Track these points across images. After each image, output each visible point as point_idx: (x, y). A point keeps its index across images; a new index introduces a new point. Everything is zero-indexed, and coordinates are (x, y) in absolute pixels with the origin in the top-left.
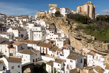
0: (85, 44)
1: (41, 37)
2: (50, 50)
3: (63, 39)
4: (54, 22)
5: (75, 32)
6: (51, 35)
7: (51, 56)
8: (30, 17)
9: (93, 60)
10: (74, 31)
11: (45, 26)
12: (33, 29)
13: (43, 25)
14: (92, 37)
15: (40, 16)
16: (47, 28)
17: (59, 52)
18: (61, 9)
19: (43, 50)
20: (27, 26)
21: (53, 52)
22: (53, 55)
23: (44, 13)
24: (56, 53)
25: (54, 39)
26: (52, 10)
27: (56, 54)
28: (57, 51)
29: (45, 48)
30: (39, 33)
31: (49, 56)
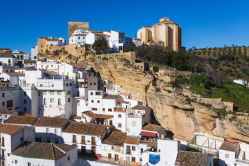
0: (206, 121)
1: (62, 107)
2: (103, 141)
3: (137, 111)
4: (93, 67)
5: (170, 92)
6: (93, 101)
7: (108, 160)
8: (16, 52)
9: (236, 163)
10: (166, 88)
11: (72, 76)
12: (41, 86)
13: (66, 74)
14: (226, 103)
15: (47, 51)
16: (79, 80)
17: (131, 145)
18: (105, 33)
19: (83, 142)
20: (20, 78)
21: (115, 147)
22: (113, 156)
23: (57, 43)
24: (124, 149)
25: (104, 109)
26: (81, 37)
27: (125, 152)
28: (125, 145)
29: (88, 138)
30: (56, 96)
31: (102, 159)
